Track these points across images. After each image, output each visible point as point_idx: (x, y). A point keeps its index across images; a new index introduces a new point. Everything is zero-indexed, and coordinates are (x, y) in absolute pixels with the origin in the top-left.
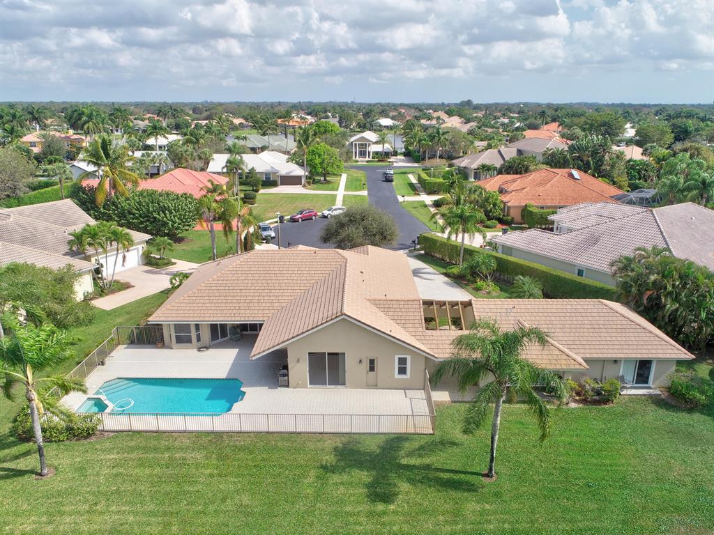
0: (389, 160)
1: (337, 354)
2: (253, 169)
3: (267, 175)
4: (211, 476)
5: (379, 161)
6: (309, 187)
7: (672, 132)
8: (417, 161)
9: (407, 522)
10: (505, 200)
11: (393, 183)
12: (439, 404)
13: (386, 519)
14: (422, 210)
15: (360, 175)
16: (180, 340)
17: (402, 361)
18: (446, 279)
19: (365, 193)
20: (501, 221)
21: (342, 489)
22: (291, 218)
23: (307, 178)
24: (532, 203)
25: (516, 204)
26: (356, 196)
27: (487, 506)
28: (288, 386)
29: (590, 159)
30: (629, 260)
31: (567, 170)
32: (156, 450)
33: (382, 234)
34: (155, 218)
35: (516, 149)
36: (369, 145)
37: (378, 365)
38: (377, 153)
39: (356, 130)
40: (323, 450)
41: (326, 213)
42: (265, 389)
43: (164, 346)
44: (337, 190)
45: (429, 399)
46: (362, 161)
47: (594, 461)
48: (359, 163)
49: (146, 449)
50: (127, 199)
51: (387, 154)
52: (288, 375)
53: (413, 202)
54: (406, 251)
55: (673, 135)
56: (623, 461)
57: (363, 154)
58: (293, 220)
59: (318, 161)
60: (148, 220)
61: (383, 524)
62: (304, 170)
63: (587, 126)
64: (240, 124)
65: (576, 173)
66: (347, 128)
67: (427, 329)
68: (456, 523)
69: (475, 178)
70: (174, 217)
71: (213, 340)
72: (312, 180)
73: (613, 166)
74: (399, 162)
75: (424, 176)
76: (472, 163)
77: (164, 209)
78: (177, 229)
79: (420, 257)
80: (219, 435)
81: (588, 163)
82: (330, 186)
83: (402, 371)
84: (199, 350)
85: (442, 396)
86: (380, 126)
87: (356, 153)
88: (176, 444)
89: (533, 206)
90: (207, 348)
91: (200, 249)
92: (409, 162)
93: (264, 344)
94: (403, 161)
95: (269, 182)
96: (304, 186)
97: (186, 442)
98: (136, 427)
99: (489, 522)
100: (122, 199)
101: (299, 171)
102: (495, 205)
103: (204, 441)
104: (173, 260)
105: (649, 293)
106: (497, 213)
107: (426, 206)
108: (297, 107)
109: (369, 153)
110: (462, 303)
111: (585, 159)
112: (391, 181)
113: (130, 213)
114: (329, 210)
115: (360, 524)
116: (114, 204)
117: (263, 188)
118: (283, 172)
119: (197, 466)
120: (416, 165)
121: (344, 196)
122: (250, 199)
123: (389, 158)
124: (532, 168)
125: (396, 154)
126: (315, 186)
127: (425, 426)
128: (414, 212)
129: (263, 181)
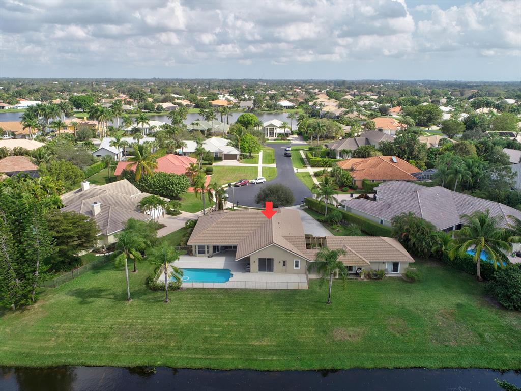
0: (288, 139)
1: (270, 259)
2: (209, 151)
3: (216, 154)
4: (227, 302)
5: (282, 139)
6: (241, 161)
7: (464, 124)
8: (306, 139)
9: (298, 316)
10: (353, 176)
11: (291, 158)
12: (311, 279)
13: (291, 315)
14: (307, 178)
15: (270, 150)
16: (200, 253)
17: (297, 262)
18: (318, 223)
19: (274, 166)
20: (351, 188)
21: (275, 307)
22: (235, 185)
23: (241, 155)
24: (368, 178)
25: (359, 179)
26: (269, 168)
27: (326, 312)
28: (250, 272)
29: (406, 148)
30: (399, 218)
31: (390, 157)
32: (205, 294)
33: (287, 200)
34: (167, 188)
35: (365, 138)
36: (276, 129)
37: (287, 264)
38: (280, 134)
39: (265, 109)
40: (267, 295)
41: (254, 181)
42: (241, 273)
43: (192, 255)
44: (258, 163)
45: (307, 277)
46: (271, 139)
47: (368, 299)
48: (269, 141)
49: (201, 294)
50: (152, 178)
51: (287, 135)
52: (250, 267)
53: (302, 173)
54: (299, 206)
55: (465, 126)
56: (379, 299)
57: (272, 134)
58: (236, 186)
59: (246, 145)
60: (164, 189)
61: (290, 317)
62: (238, 150)
63: (417, 113)
64: (187, 105)
65: (395, 159)
66: (259, 108)
67: (307, 249)
68: (315, 317)
69: (340, 157)
70: (178, 187)
71: (214, 253)
72: (243, 157)
73: (419, 152)
74: (294, 140)
75: (310, 156)
76: (338, 146)
77: (172, 184)
78: (179, 194)
79: (305, 210)
80: (227, 289)
81: (405, 150)
82: (254, 160)
83: (297, 266)
84: (208, 257)
85: (313, 276)
86: (282, 107)
87: (267, 133)
88: (211, 292)
89: (368, 180)
90: (212, 256)
91: (191, 205)
92: (301, 140)
93: (240, 255)
94: (296, 139)
95: (218, 158)
96: (238, 161)
97: (215, 292)
98: (194, 287)
99: (326, 316)
100: (150, 178)
101: (235, 151)
102: (347, 179)
103: (221, 291)
104: (181, 212)
105: (404, 234)
106: (349, 183)
107: (310, 176)
108: (223, 86)
109: (276, 134)
110: (322, 238)
111: (403, 148)
112: (290, 156)
113: (154, 185)
114: (256, 180)
115: (282, 316)
116: (144, 180)
117: (214, 162)
118: (226, 152)
119: (221, 299)
120: (305, 143)
121: (263, 167)
122: (210, 171)
123: (288, 137)
124: (372, 153)
125: (292, 133)
126: (244, 160)
127: (305, 286)
128: (303, 180)
129: (214, 158)
